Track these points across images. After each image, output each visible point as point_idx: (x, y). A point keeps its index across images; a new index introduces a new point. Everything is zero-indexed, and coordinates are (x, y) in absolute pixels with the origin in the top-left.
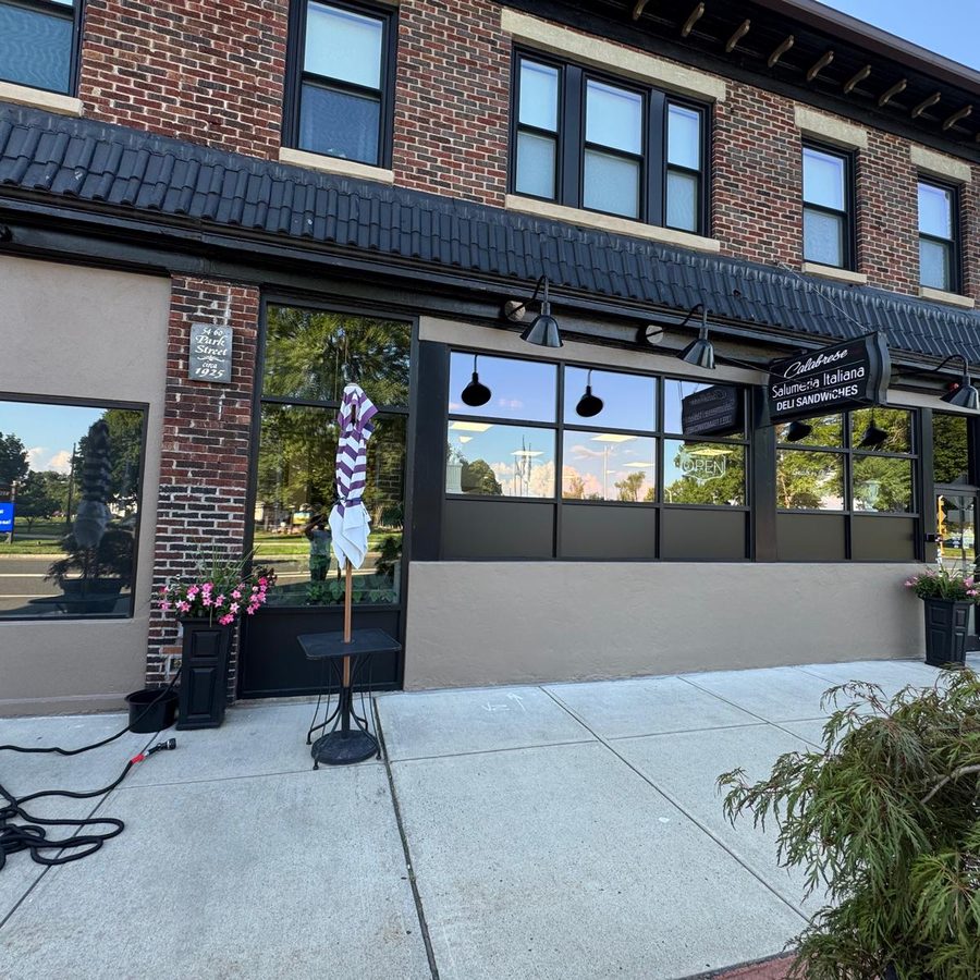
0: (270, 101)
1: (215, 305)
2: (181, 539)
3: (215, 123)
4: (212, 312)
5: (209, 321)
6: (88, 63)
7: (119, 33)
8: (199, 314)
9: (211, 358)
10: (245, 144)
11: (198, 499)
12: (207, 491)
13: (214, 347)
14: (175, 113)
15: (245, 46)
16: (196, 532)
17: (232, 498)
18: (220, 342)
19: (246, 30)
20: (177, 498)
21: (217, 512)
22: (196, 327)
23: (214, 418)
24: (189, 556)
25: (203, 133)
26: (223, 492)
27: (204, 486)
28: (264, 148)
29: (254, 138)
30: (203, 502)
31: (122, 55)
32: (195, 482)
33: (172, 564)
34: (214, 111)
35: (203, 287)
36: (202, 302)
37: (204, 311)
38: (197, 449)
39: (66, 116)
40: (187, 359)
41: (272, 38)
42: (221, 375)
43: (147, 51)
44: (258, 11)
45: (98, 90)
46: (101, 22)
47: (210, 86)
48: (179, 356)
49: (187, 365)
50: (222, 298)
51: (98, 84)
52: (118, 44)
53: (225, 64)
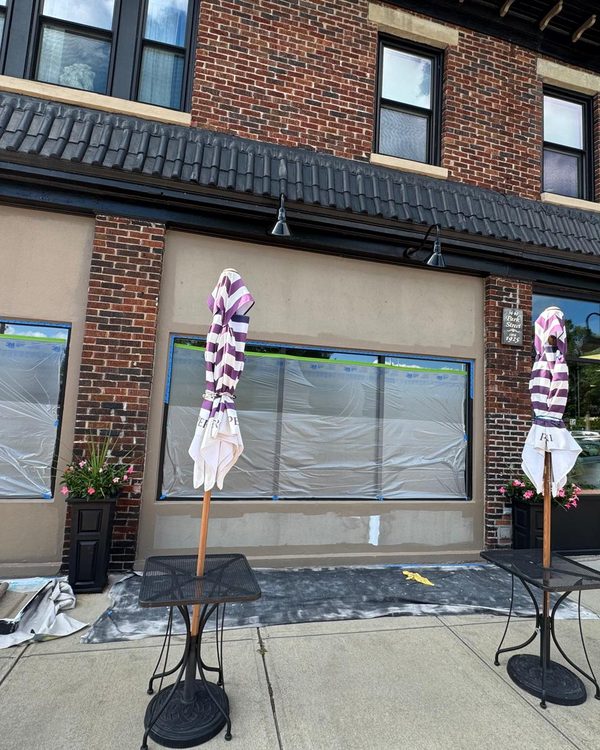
0: (535, 163)
1: (511, 296)
2: (502, 449)
3: (508, 178)
4: (510, 300)
5: (509, 306)
6: (448, 145)
7: (462, 126)
8: (504, 301)
9: (513, 330)
10: (524, 191)
11: (509, 422)
12: (513, 417)
13: (514, 323)
14: (489, 173)
15: (522, 128)
16: (509, 444)
17: (525, 422)
18: (517, 320)
19: (522, 118)
20: (498, 421)
21: (518, 431)
22: (506, 310)
23: (514, 369)
24: (506, 460)
25: (503, 185)
26: (521, 418)
27: (511, 414)
28: (533, 193)
29: (528, 186)
30: (511, 425)
31: (463, 139)
32: (507, 411)
33: (498, 465)
34: (509, 171)
35: (505, 284)
36: (505, 294)
37: (506, 299)
38: (507, 390)
39: (439, 180)
40: (500, 331)
41: (534, 122)
42: (518, 341)
43: (475, 136)
44: (527, 106)
45: (452, 163)
46: (453, 120)
47: (506, 155)
48: (495, 329)
49: (500, 335)
50: (514, 291)
51: (452, 158)
52: (461, 133)
53: (512, 141)
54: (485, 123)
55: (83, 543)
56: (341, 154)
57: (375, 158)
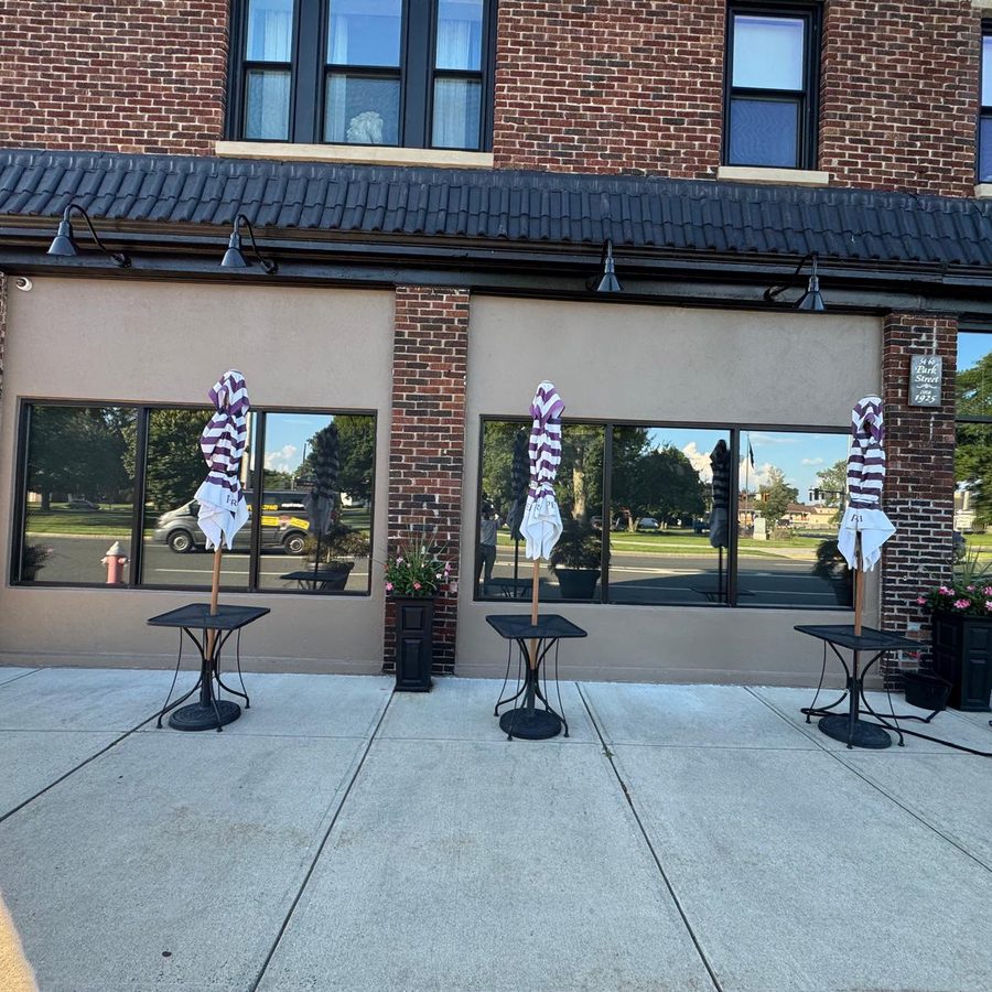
0: (965, 142)
1: (924, 338)
2: (906, 546)
3: (922, 171)
4: (923, 344)
5: (921, 352)
6: (829, 139)
7: (850, 106)
8: (913, 346)
9: (926, 386)
10: (947, 186)
11: (917, 511)
12: (923, 504)
13: (929, 375)
14: (891, 169)
15: (945, 94)
16: (917, 539)
17: (943, 510)
18: (933, 371)
19: (946, 79)
20: (901, 510)
21: (932, 522)
22: (915, 358)
23: (927, 439)
24: (913, 560)
25: (914, 183)
26: (936, 505)
27: (921, 500)
28: (962, 187)
29: (954, 179)
30: (921, 514)
31: (852, 126)
32: (914, 496)
33: (900, 567)
34: (922, 161)
35: (914, 322)
36: (914, 336)
37: (917, 343)
38: (915, 467)
39: (818, 188)
40: (906, 387)
41: (967, 81)
42: (934, 400)
43: (870, 118)
44: (955, 59)
45: (835, 161)
46: (837, 100)
47: (918, 139)
48: (899, 386)
49: (907, 394)
50: (931, 330)
51: (835, 155)
52: (848, 117)
53: (929, 115)
54: (885, 97)
55: (408, 641)
56: (677, 174)
57: (726, 173)
